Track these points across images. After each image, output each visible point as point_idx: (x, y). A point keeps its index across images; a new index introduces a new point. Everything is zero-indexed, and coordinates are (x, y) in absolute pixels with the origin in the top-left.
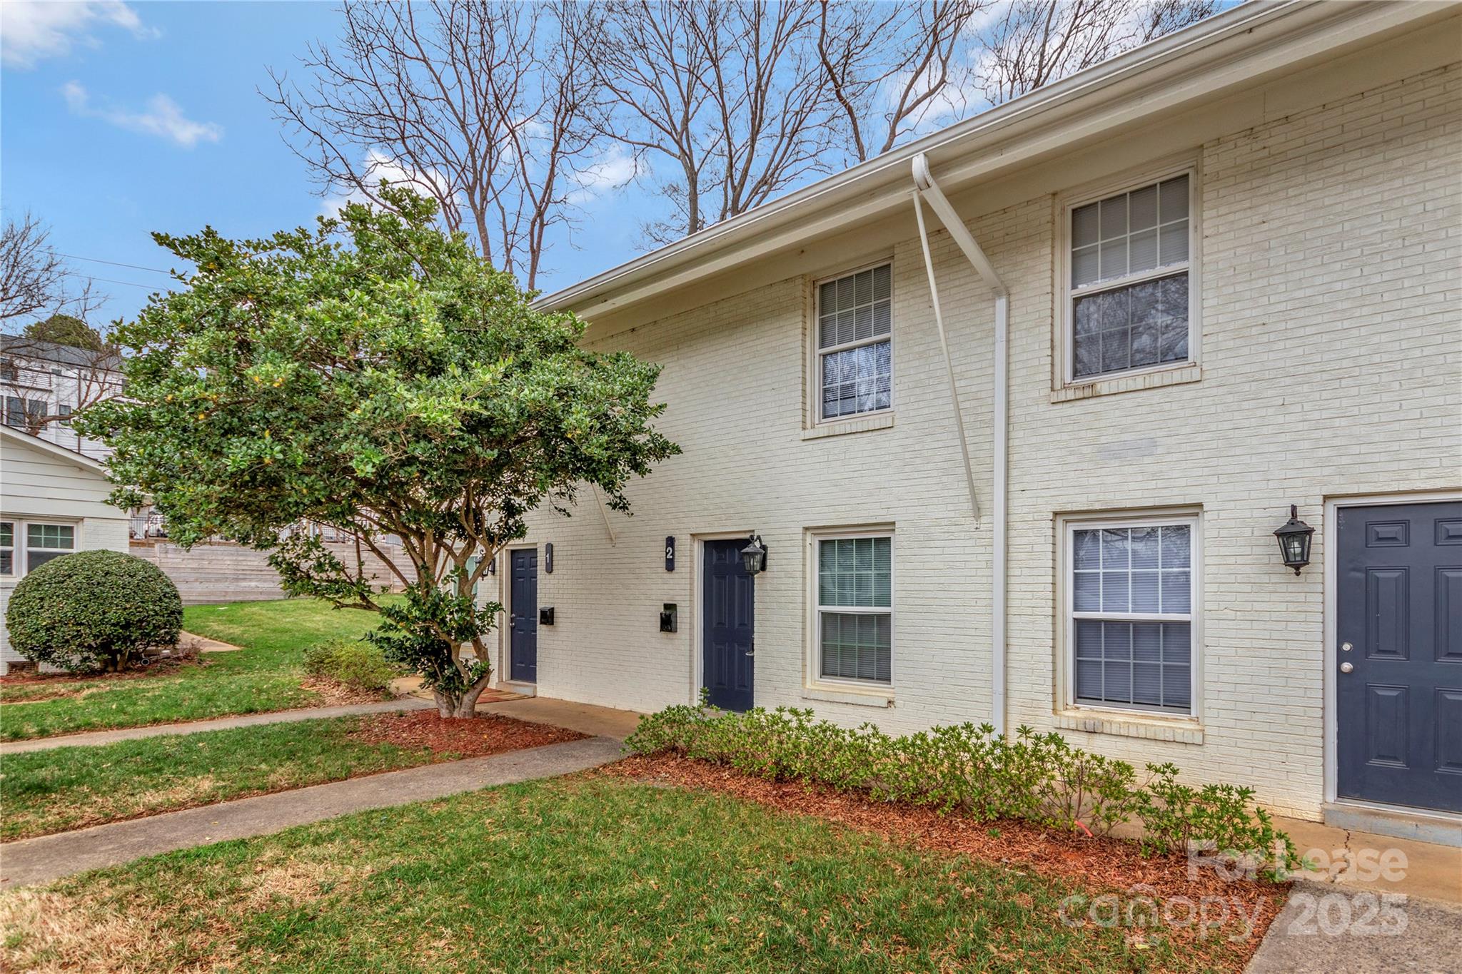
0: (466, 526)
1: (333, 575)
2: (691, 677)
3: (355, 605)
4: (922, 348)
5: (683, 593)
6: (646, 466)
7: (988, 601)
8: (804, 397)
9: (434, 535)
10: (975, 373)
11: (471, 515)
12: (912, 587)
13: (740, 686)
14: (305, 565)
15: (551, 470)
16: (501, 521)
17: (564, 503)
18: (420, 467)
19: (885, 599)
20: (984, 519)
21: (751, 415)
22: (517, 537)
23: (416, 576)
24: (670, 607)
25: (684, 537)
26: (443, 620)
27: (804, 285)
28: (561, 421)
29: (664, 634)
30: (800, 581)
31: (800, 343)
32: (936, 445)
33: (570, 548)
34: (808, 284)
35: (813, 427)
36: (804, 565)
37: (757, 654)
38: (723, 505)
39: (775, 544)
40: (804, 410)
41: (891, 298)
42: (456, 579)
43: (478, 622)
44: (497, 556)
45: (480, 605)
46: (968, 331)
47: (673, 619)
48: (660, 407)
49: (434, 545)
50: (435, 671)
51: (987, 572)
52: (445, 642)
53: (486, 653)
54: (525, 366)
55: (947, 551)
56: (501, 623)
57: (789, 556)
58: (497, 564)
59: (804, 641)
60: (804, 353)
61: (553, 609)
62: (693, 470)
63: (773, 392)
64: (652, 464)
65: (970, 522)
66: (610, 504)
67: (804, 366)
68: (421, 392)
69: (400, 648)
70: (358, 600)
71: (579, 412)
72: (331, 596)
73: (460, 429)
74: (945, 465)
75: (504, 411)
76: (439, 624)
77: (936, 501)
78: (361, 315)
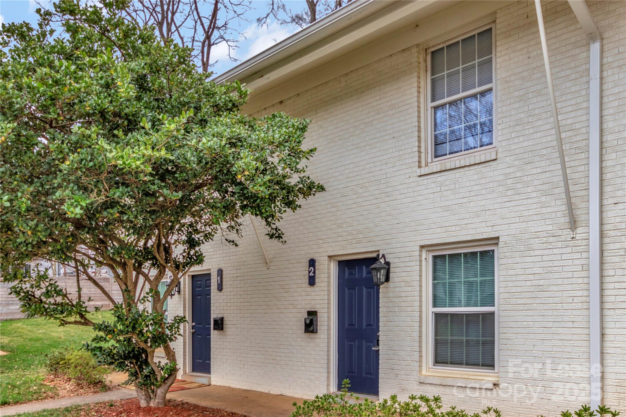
0: (158, 257)
1: (59, 299)
2: (328, 368)
3: (76, 322)
4: (521, 93)
5: (322, 302)
6: (296, 203)
7: (584, 298)
8: (419, 142)
9: (134, 265)
10: (570, 109)
11: (162, 248)
12: (514, 290)
13: (367, 373)
14: (38, 293)
15: (224, 207)
16: (184, 252)
17: (233, 236)
18: (120, 209)
19: (489, 300)
20: (579, 230)
21: (376, 159)
22: (196, 264)
23: (122, 297)
24: (312, 314)
25: (322, 258)
26: (141, 332)
27: (418, 53)
28: (232, 165)
29: (307, 335)
30: (418, 288)
31: (415, 99)
32: (535, 171)
33: (235, 271)
34: (422, 51)
35: (427, 165)
36: (421, 276)
37: (382, 348)
38: (354, 232)
39: (396, 260)
40: (420, 152)
41: (493, 55)
42: (150, 299)
43: (168, 332)
44: (182, 280)
45: (169, 319)
46: (563, 74)
47: (315, 323)
48: (311, 151)
49: (134, 273)
50: (136, 372)
51: (584, 274)
52: (143, 349)
53: (174, 356)
54: (203, 123)
55: (545, 258)
56: (185, 333)
57: (409, 269)
58: (182, 286)
59: (420, 337)
60: (419, 107)
61: (223, 318)
62: (329, 206)
63: (394, 140)
64: (300, 201)
65: (567, 234)
66: (268, 234)
67: (419, 117)
68: (119, 145)
69: (109, 355)
70: (78, 318)
71: (247, 157)
72: (58, 316)
73: (151, 175)
74: (544, 187)
75: (186, 159)
76: (138, 335)
77: (535, 218)
78: (68, 82)
